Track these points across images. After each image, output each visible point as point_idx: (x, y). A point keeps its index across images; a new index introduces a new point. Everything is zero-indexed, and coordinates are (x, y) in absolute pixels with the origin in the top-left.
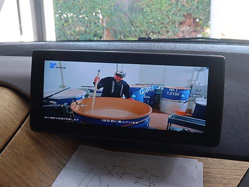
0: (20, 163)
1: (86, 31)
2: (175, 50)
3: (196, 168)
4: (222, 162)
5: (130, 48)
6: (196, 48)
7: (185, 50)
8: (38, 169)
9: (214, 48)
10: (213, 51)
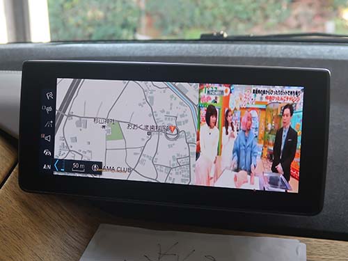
0: (5, 240)
1: (105, 18)
2: (264, 56)
3: (297, 253)
4: (333, 245)
5: (184, 53)
6: (301, 53)
7: (281, 56)
8: (32, 251)
9: (334, 53)
10: (331, 58)
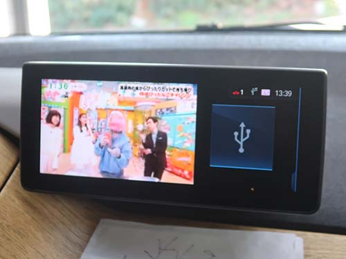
0: (8, 239)
3: (294, 247)
8: (35, 249)
